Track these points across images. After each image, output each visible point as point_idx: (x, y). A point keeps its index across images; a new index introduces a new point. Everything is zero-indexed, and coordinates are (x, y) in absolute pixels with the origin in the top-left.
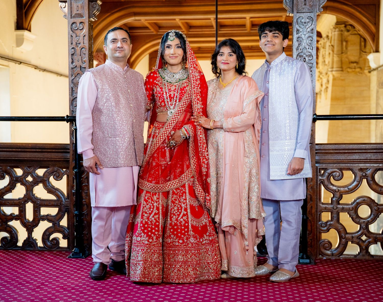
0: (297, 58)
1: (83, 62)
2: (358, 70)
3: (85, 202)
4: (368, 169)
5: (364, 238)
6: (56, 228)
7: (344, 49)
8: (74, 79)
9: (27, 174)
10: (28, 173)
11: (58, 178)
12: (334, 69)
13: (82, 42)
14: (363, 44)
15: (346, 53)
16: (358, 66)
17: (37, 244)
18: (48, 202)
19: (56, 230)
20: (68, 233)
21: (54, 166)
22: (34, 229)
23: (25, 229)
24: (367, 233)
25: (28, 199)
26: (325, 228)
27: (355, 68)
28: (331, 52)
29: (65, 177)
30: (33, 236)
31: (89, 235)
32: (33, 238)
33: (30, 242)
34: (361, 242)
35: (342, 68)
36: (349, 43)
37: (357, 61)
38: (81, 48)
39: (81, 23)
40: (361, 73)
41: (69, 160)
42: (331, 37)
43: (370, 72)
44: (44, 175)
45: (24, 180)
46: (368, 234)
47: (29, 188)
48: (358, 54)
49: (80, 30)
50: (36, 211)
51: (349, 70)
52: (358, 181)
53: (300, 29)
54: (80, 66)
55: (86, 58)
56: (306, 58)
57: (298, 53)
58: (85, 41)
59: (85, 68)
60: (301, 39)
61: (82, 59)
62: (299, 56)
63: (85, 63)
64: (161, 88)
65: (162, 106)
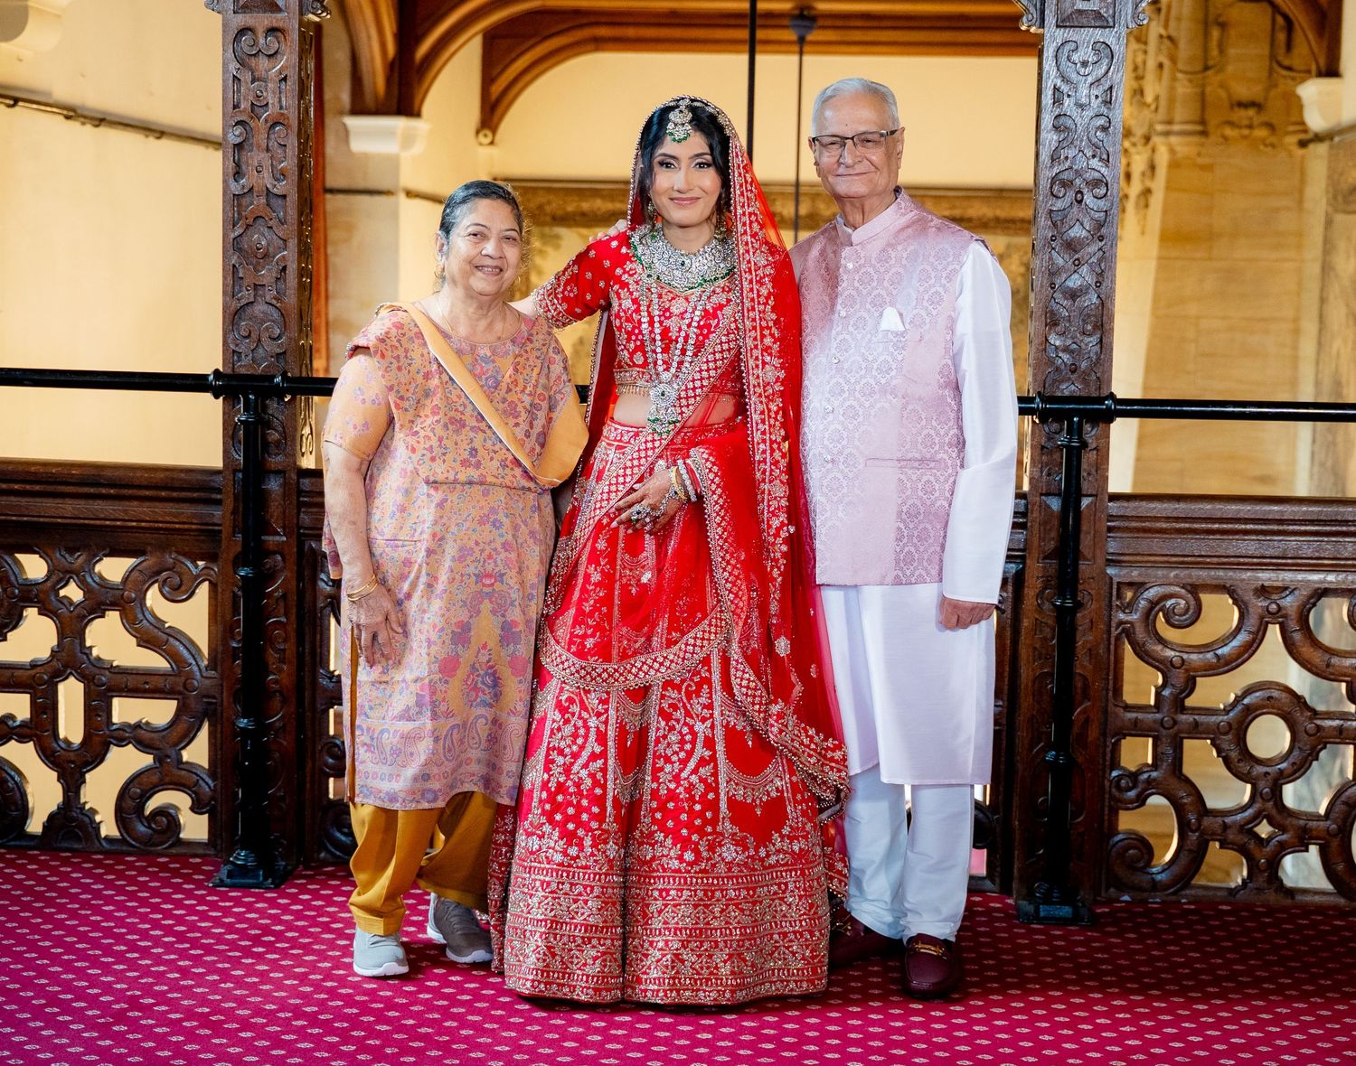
1: (279, 176)
2: (1261, 133)
3: (276, 682)
4: (1286, 588)
5: (1264, 830)
6: (168, 772)
7: (1215, 52)
8: (240, 235)
9: (61, 575)
10: (68, 572)
11: (178, 592)
12: (1176, 128)
13: (273, 100)
14: (1281, 37)
15: (1221, 70)
16: (1264, 118)
17: (97, 827)
18: (139, 678)
19: (167, 779)
20: (214, 791)
21: (163, 548)
22: (88, 776)
23: (55, 775)
24: (1274, 812)
25: (66, 666)
26: (1132, 794)
27: (1250, 127)
28: (1167, 63)
29: (203, 591)
30: (82, 801)
31: (287, 801)
32: (82, 808)
33: (71, 819)
34: (1252, 846)
35: (1203, 122)
36: (1233, 32)
37: (1259, 99)
38: (269, 125)
39: (272, 30)
40: (1273, 146)
41: (220, 531)
42: (1169, 7)
43: (1303, 144)
44: (126, 579)
45: (53, 598)
46: (1278, 817)
47: (72, 626)
48: (1265, 74)
49: (265, 59)
50: (96, 709)
51: (1228, 132)
52: (1250, 632)
53: (1065, 88)
54: (264, 189)
55: (289, 163)
56: (1085, 191)
57: (1056, 170)
58: (283, 99)
59: (284, 197)
60: (1069, 123)
61: (272, 165)
62: (1059, 184)
63: (283, 181)
64: (635, 301)
65: (634, 364)
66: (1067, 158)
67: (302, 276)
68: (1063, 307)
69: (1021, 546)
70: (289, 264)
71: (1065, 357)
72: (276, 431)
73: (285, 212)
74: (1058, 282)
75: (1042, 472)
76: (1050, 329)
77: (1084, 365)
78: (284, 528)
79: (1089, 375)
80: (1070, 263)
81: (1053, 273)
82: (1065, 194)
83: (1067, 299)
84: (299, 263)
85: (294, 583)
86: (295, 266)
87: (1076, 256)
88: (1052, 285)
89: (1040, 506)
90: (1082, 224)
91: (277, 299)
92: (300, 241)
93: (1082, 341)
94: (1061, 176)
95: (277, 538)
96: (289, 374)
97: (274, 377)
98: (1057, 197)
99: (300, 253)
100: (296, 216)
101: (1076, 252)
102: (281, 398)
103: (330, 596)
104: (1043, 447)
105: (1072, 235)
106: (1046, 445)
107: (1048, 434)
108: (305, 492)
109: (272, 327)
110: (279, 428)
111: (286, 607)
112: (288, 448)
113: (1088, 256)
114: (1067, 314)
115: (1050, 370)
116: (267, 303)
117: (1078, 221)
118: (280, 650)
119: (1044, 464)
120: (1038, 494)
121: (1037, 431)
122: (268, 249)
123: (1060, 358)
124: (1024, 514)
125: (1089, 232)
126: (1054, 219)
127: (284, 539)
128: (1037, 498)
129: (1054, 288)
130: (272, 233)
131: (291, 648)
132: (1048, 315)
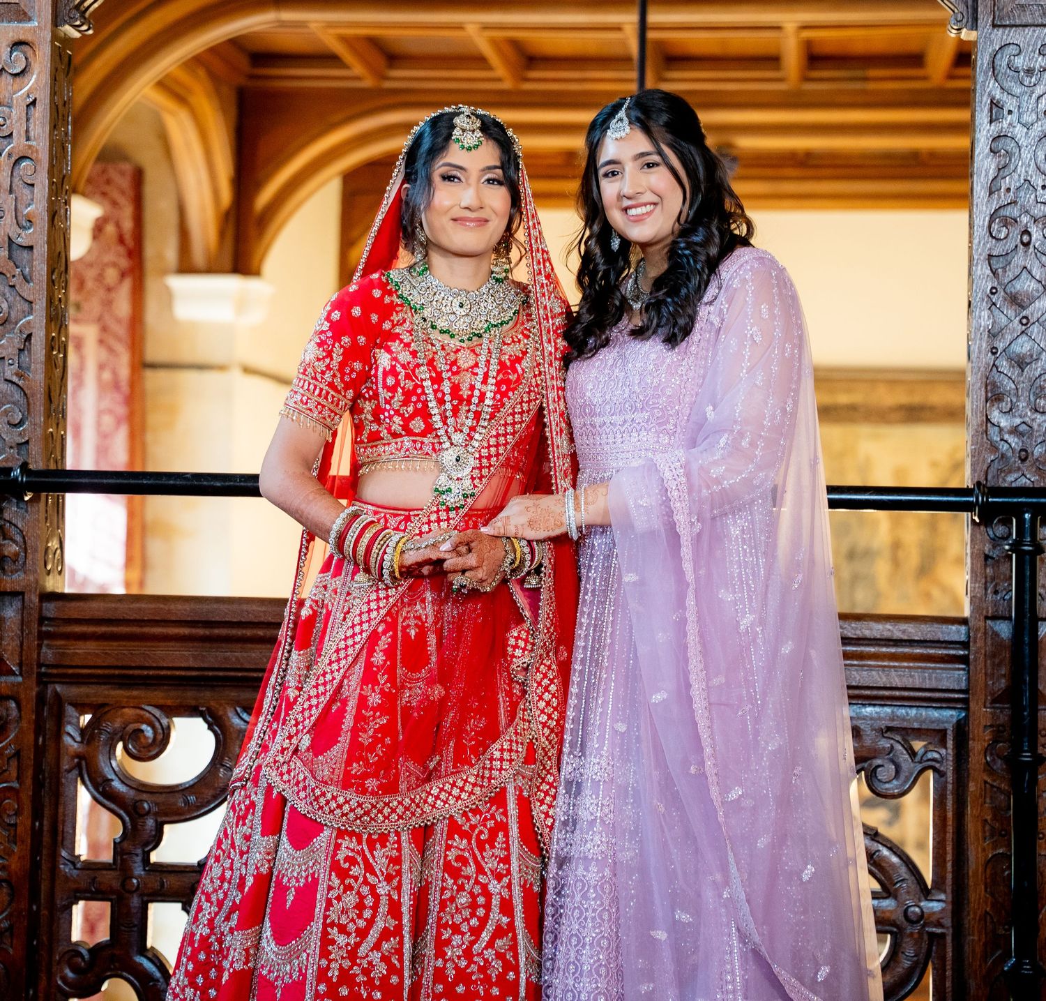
0: (990, 227)
1: (24, 222)
13: (18, 129)
38: (13, 159)
39: (18, 44)
49: (9, 77)
53: (1005, 102)
54: (6, 239)
55: (37, 207)
56: (1033, 230)
57: (996, 205)
58: (32, 128)
59: (31, 248)
60: (1011, 145)
61: (16, 209)
62: (1000, 222)
63: (29, 228)
64: (414, 354)
65: (410, 432)
66: (1008, 190)
67: (52, 349)
68: (1008, 377)
69: (963, 685)
70: (35, 332)
71: (1014, 441)
72: (15, 542)
73: (31, 268)
74: (1001, 346)
75: (986, 589)
76: (992, 405)
77: (1037, 451)
78: (20, 665)
79: (1044, 464)
80: (1016, 322)
81: (994, 333)
82: (1008, 235)
83: (1014, 367)
84: (48, 330)
85: (31, 737)
86: (43, 333)
87: (1024, 313)
88: (993, 351)
89: (985, 633)
90: (1030, 273)
91: (20, 376)
92: (50, 301)
93: (1033, 420)
95: (12, 679)
96: (31, 467)
97: (11, 469)
98: (998, 239)
99: (50, 319)
100: (44, 274)
101: (1023, 308)
102: (21, 499)
103: (80, 756)
104: (987, 557)
105: (1018, 287)
106: (991, 554)
107: (993, 539)
108: (49, 619)
109: (12, 410)
110: (18, 538)
111: (19, 768)
112: (29, 562)
113: (1040, 313)
114: (1013, 386)
115: (992, 457)
116: (6, 380)
117: (1025, 268)
118: (10, 825)
119: (989, 579)
120: (982, 618)
121: (978, 536)
122: (9, 313)
123: (1006, 441)
124: (965, 645)
125: (1040, 282)
126: (994, 267)
127: (20, 679)
128: (981, 624)
129: (996, 353)
130: (14, 293)
131: (24, 821)
132: (989, 388)
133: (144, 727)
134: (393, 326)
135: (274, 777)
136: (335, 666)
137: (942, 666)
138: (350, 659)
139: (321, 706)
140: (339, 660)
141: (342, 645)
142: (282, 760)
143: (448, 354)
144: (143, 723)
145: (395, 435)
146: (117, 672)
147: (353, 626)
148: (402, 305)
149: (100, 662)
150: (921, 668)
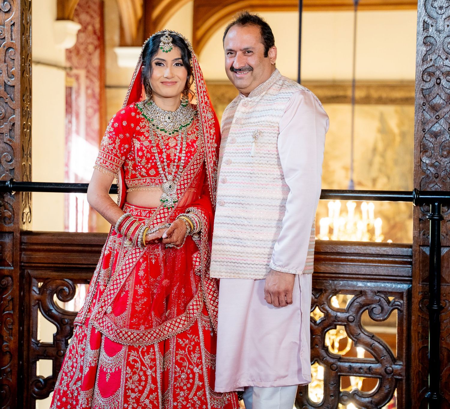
0: (422, 76)
1: (11, 76)
13: (7, 35)
38: (6, 48)
49: (3, 13)
53: (429, 21)
54: (4, 82)
55: (16, 69)
56: (442, 78)
57: (425, 67)
58: (13, 35)
59: (14, 86)
60: (432, 40)
61: (7, 70)
62: (427, 74)
63: (13, 78)
64: (150, 142)
65: (149, 175)
66: (431, 60)
67: (24, 128)
68: (430, 142)
69: (410, 274)
70: (16, 122)
71: (432, 169)
72: (9, 211)
73: (14, 95)
74: (427, 128)
75: (420, 233)
76: (423, 154)
77: (443, 174)
78: (13, 262)
79: (446, 179)
80: (434, 117)
81: (424, 123)
82: (430, 80)
83: (432, 137)
84: (22, 121)
85: (18, 292)
86: (19, 123)
87: (437, 114)
88: (424, 130)
89: (419, 252)
90: (440, 96)
91: (10, 141)
92: (22, 110)
93: (441, 160)
94: (428, 70)
95: (9, 268)
96: (14, 180)
97: (6, 182)
98: (426, 82)
99: (23, 116)
100: (20, 97)
101: (437, 112)
103: (39, 300)
104: (420, 220)
105: (435, 102)
106: (422, 218)
107: (423, 212)
108: (24, 243)
109: (7, 155)
110: (11, 209)
111: (13, 305)
112: (15, 219)
113: (444, 114)
114: (432, 146)
115: (423, 177)
116: (5, 143)
117: (438, 94)
118: (10, 329)
119: (421, 229)
120: (418, 246)
121: (417, 210)
122: (5, 114)
123: (429, 170)
124: (411, 257)
125: (444, 100)
126: (424, 94)
127: (13, 268)
128: (418, 248)
129: (425, 131)
130: (7, 106)
131: (16, 328)
132: (422, 146)
133: (65, 288)
134: (141, 128)
135: (96, 324)
136: (121, 277)
137: (401, 266)
138: (128, 274)
139: (116, 294)
140: (123, 274)
141: (124, 267)
142: (99, 317)
143: (165, 141)
144: (64, 286)
145: (143, 176)
146: (53, 265)
147: (129, 259)
148: (144, 119)
149: (46, 261)
150: (392, 266)
